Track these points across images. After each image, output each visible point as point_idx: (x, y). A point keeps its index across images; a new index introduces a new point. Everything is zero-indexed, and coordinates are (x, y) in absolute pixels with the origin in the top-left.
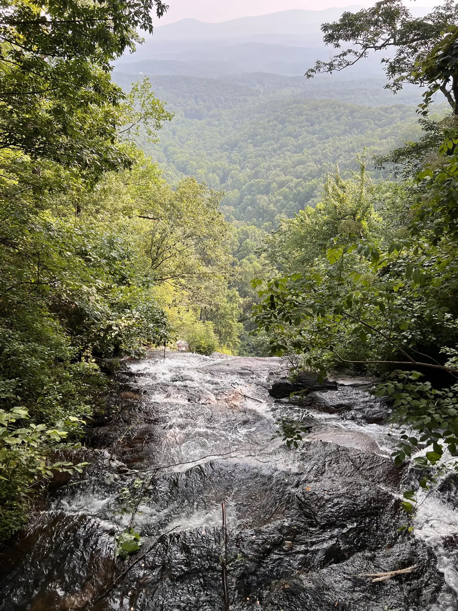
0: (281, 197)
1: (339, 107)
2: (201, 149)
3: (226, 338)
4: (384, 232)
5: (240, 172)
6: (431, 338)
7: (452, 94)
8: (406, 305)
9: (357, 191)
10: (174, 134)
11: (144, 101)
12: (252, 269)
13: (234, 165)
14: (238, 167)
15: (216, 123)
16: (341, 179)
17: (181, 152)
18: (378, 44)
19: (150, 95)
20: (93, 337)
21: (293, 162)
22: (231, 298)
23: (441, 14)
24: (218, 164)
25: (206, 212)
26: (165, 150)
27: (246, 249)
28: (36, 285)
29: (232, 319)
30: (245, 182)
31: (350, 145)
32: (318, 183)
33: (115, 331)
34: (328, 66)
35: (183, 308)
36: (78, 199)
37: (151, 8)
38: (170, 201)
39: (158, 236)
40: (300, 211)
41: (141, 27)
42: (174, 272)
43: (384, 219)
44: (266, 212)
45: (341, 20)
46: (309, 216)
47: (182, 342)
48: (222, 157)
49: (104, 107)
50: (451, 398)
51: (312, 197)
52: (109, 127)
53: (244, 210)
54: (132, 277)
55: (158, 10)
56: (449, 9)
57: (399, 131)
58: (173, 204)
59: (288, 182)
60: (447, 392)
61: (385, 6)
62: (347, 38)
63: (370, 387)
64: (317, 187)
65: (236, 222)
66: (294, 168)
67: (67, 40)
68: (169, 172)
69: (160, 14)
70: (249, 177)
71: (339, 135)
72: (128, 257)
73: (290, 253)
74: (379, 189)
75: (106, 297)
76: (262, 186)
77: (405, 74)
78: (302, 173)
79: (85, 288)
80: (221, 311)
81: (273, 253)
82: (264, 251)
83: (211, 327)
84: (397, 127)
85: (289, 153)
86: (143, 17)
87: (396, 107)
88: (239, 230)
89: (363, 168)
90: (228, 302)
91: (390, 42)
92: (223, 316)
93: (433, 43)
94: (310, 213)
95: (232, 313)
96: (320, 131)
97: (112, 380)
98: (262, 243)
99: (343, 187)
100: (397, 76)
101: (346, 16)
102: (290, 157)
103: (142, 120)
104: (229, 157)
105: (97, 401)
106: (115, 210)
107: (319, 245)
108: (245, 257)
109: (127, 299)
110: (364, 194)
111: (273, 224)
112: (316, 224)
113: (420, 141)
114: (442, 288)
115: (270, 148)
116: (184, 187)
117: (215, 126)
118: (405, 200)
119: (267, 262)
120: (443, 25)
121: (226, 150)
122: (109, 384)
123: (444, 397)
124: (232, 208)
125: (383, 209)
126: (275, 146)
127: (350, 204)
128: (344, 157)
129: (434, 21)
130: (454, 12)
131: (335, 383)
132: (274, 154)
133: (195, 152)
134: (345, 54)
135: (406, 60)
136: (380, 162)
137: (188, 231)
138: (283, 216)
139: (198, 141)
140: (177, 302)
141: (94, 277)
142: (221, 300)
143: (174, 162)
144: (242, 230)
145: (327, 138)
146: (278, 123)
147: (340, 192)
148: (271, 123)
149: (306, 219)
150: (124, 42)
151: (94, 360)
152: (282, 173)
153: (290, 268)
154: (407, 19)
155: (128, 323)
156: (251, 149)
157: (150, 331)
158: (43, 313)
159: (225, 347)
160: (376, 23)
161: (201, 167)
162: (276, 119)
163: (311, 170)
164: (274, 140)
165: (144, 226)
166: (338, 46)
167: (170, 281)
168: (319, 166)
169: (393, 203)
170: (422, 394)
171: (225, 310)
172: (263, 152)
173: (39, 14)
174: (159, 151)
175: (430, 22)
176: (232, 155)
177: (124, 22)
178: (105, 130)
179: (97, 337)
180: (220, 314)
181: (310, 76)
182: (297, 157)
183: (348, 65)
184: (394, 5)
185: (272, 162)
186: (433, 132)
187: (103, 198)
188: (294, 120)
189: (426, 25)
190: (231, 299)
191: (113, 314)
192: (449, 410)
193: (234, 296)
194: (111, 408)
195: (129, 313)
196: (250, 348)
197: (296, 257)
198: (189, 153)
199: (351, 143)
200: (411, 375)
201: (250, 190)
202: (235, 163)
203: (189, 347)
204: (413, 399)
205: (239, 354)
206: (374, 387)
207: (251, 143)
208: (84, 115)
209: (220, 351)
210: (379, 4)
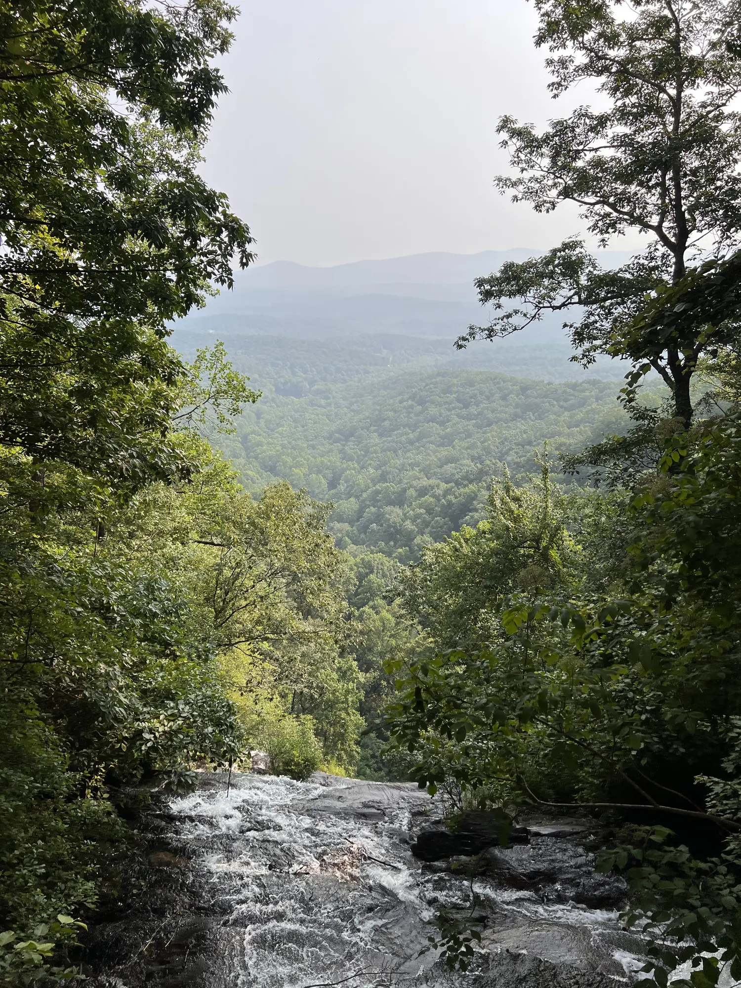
0: (422, 511)
1: (504, 382)
2: (299, 439)
3: (335, 745)
4: (586, 568)
5: (359, 472)
6: (677, 749)
7: (668, 370)
8: (632, 691)
9: (539, 504)
10: (259, 417)
11: (216, 374)
12: (378, 623)
13: (350, 463)
14: (356, 465)
15: (323, 402)
16: (514, 488)
17: (269, 443)
18: (556, 303)
19: (225, 366)
20: (109, 752)
21: (439, 459)
22: (345, 672)
23: (643, 265)
24: (326, 461)
25: (306, 535)
26: (245, 440)
27: (370, 589)
28: (21, 665)
29: (346, 709)
30: (367, 488)
31: (525, 436)
32: (479, 490)
33: (148, 740)
34: (487, 332)
35: (264, 692)
36: (103, 519)
37: (231, 256)
38: (249, 518)
39: (227, 573)
40: (453, 533)
41: (217, 280)
42: (250, 631)
43: (584, 549)
44: (398, 532)
45: (502, 272)
46: (466, 540)
47: (260, 754)
48: (331, 451)
49: (153, 385)
50: (725, 875)
51: (470, 511)
52: (160, 412)
53: (365, 529)
54: (181, 643)
55: (242, 259)
56: (652, 258)
57: (597, 416)
58: (254, 522)
59: (433, 488)
60: (716, 865)
61: (563, 253)
62: (511, 294)
63: (586, 837)
64: (477, 496)
65: (352, 547)
66: (441, 467)
67: (106, 295)
68: (249, 472)
69: (244, 265)
70: (372, 480)
71: (506, 421)
72: (176, 612)
73: (439, 599)
74: (572, 502)
75: (135, 679)
76: (394, 493)
77: (597, 343)
78: (453, 475)
79: (102, 668)
80: (329, 696)
81: (414, 598)
82: (399, 595)
83: (309, 725)
84: (593, 410)
85: (432, 447)
86: (220, 267)
87: (588, 382)
88: (358, 560)
89: (545, 472)
90: (339, 680)
91: (573, 301)
92: (331, 705)
93: (635, 302)
94: (468, 537)
95: (347, 699)
96: (478, 414)
97: (135, 831)
98: (395, 583)
99: (516, 499)
100: (587, 345)
101: (509, 267)
102: (435, 452)
103: (212, 401)
104: (341, 451)
105: (106, 870)
106: (161, 533)
107: (486, 587)
108: (367, 603)
109: (170, 683)
110: (550, 510)
111: (411, 550)
112: (479, 554)
113: (629, 435)
114: (688, 680)
115: (403, 439)
116: (272, 498)
117: (321, 406)
118: (614, 519)
119: (403, 612)
120: (646, 279)
121: (337, 441)
122: (130, 839)
123: (712, 873)
124: (346, 527)
125: (581, 533)
126: (411, 436)
127: (529, 525)
128: (516, 453)
129: (633, 275)
130: (659, 263)
131: (525, 830)
132: (409, 447)
133: (289, 443)
134: (509, 316)
135: (598, 325)
136: (571, 465)
137: (277, 565)
138: (427, 538)
139: (296, 427)
140: (255, 683)
141: (120, 650)
142: (328, 676)
143: (256, 458)
144: (363, 559)
145: (489, 425)
146: (415, 404)
147: (513, 506)
148: (405, 403)
149: (462, 547)
150: (191, 299)
151: (106, 796)
152: (422, 475)
153: (440, 623)
154: (595, 272)
155: (171, 727)
156: (375, 439)
157: (207, 741)
158: (28, 712)
159: (334, 762)
160: (551, 275)
161: (299, 465)
162: (413, 398)
163: (467, 472)
164: (409, 427)
165: (205, 556)
166: (499, 306)
167: (244, 646)
168: (478, 465)
169: (596, 524)
170: (675, 870)
171: (333, 694)
172: (394, 445)
173: (67, 260)
174: (234, 441)
175: (628, 276)
176: (346, 448)
177: (192, 273)
178: (153, 417)
179: (117, 753)
180: (326, 702)
181: (460, 347)
182: (444, 452)
183: (515, 329)
184: (575, 253)
185: (407, 458)
186: (646, 422)
187: (142, 513)
188: (440, 400)
189: (623, 279)
190: (344, 675)
191: (145, 709)
192: (723, 899)
193: (350, 668)
194: (130, 884)
195: (172, 708)
196: (377, 762)
197: (450, 605)
198: (281, 445)
199: (525, 432)
200: (653, 833)
201: (374, 501)
202: (351, 459)
203: (272, 762)
204: (663, 878)
205: (360, 774)
206: (592, 837)
207: (375, 431)
208: (122, 396)
209: (325, 769)
210: (554, 252)
